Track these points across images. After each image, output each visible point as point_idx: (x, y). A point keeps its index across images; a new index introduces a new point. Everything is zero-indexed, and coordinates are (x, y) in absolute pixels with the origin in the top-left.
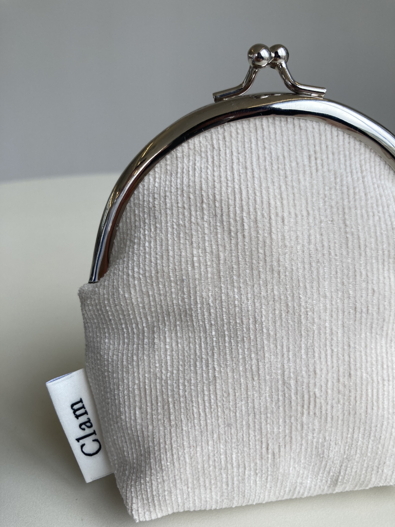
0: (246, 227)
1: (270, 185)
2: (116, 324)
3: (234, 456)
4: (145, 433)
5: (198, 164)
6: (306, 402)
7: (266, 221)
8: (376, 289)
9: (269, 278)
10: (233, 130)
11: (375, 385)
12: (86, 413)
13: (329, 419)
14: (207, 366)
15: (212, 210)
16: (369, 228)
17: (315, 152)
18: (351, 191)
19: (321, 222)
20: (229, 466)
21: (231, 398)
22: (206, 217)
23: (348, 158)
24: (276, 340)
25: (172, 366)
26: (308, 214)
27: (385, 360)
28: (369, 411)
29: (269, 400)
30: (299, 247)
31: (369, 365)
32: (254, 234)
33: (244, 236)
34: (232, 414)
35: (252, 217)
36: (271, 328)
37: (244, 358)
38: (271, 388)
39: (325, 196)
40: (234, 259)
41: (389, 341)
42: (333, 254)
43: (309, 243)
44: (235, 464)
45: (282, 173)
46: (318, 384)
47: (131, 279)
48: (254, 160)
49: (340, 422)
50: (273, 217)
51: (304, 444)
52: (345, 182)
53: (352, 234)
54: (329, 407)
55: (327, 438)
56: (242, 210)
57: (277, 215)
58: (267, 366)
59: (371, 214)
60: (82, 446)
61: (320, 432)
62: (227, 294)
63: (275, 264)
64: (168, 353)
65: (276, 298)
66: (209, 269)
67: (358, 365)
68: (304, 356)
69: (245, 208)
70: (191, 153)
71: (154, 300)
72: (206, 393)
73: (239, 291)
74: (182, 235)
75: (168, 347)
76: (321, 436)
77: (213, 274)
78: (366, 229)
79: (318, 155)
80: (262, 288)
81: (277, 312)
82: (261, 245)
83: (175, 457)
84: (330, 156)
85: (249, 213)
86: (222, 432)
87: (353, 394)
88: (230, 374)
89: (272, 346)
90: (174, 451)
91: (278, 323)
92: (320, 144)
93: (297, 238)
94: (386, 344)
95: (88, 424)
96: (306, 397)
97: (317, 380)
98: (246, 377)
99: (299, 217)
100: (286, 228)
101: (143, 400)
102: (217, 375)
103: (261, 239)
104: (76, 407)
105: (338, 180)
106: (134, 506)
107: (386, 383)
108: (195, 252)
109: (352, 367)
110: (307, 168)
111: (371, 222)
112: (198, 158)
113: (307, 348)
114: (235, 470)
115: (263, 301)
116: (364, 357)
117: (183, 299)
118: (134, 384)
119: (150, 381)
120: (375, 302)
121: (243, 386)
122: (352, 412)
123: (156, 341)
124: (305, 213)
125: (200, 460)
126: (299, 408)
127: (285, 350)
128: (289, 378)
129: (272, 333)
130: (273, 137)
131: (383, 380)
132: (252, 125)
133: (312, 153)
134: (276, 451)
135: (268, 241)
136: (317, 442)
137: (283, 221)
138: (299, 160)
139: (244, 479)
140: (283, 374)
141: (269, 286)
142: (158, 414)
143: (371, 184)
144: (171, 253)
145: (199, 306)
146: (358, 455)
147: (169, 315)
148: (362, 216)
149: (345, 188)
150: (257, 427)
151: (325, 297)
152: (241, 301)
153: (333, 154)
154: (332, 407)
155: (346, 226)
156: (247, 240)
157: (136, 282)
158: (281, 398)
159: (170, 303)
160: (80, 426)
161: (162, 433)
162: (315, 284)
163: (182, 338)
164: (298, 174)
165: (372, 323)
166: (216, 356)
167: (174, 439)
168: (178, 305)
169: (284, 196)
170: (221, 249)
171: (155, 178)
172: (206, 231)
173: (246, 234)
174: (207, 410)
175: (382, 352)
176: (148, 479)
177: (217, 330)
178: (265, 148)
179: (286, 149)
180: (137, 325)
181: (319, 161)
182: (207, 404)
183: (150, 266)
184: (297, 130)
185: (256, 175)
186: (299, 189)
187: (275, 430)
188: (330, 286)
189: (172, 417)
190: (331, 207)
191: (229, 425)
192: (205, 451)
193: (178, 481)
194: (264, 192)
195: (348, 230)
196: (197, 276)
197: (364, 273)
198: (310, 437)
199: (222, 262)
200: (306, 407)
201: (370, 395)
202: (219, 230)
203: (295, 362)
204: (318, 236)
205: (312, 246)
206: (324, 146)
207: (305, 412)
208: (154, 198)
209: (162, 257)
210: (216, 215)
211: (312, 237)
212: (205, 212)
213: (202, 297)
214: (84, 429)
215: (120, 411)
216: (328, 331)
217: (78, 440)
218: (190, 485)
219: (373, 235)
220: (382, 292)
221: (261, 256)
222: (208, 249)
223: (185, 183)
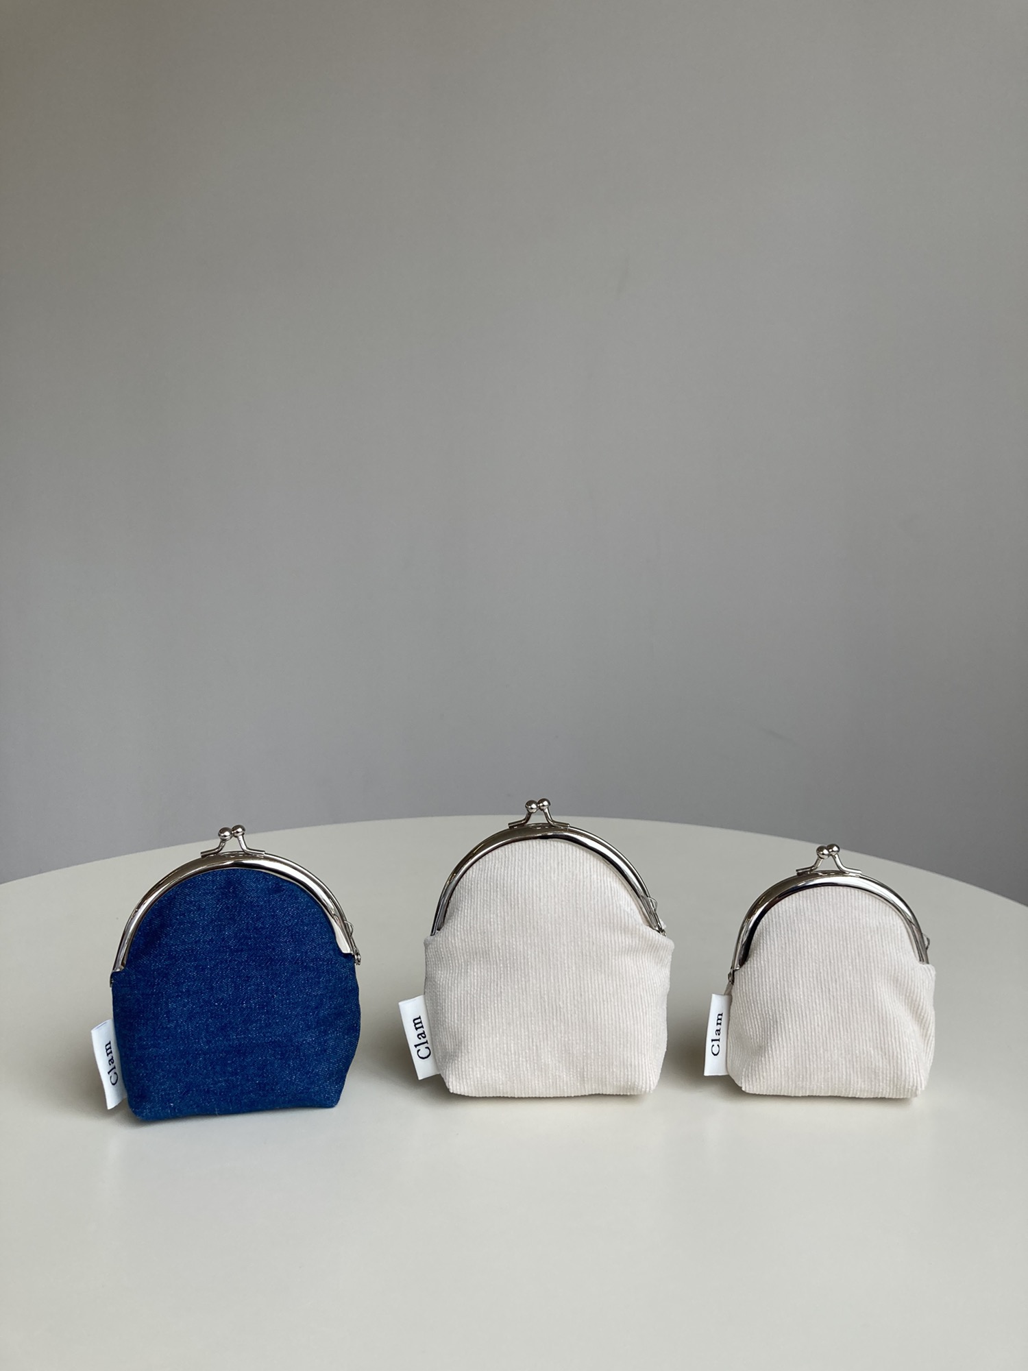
0: (520, 902)
1: (534, 879)
2: (446, 960)
3: (512, 1045)
4: (459, 1029)
5: (497, 865)
6: (555, 1011)
7: (531, 899)
8: (595, 942)
9: (532, 932)
10: (517, 847)
11: (598, 1003)
12: (422, 1027)
13: (570, 1024)
14: (497, 985)
15: (502, 892)
16: (591, 906)
17: (562, 861)
18: (582, 884)
19: (562, 901)
20: (509, 1053)
21: (510, 1005)
22: (499, 896)
23: (582, 864)
24: (536, 970)
25: (477, 987)
26: (555, 896)
27: (604, 988)
28: (595, 1021)
29: (532, 1007)
30: (549, 915)
31: (593, 990)
32: (524, 907)
33: (518, 908)
34: (511, 1016)
35: (523, 897)
36: (533, 962)
37: (518, 980)
38: (533, 1000)
39: (566, 886)
40: (513, 921)
41: (607, 976)
42: (568, 919)
43: (555, 913)
44: (513, 1052)
45: (541, 872)
46: (561, 999)
47: (456, 931)
48: (527, 864)
49: (577, 1027)
50: (534, 897)
51: (556, 1041)
52: (578, 879)
53: (580, 909)
54: (569, 1016)
55: (570, 1038)
56: (518, 893)
57: (537, 897)
58: (531, 986)
59: (593, 897)
60: (418, 1051)
61: (565, 1033)
62: (509, 941)
63: (535, 924)
64: (476, 978)
65: (536, 944)
66: (499, 926)
67: (586, 989)
68: (552, 981)
69: (520, 891)
70: (494, 858)
71: (469, 945)
72: (496, 1002)
73: (516, 940)
74: (485, 906)
75: (475, 974)
76: (566, 1036)
77: (501, 929)
78: (589, 906)
79: (564, 863)
80: (529, 938)
81: (537, 953)
82: (528, 912)
83: (476, 1043)
84: (571, 863)
85: (521, 894)
86: (505, 1028)
87: (584, 1008)
88: (510, 990)
89: (534, 974)
90: (476, 1039)
91: (537, 960)
92: (565, 856)
93: (548, 910)
94: (605, 977)
95: (423, 1035)
96: (554, 1007)
97: (561, 997)
98: (519, 992)
99: (550, 898)
100: (542, 904)
101: (460, 1008)
102: (502, 990)
103: (527, 909)
104: (416, 1021)
105: (574, 877)
106: (451, 1080)
107: (605, 1003)
108: (492, 916)
109: (582, 990)
110: (556, 870)
111: (592, 902)
112: (497, 862)
113: (554, 977)
114: (513, 1056)
115: (529, 946)
116: (590, 985)
117: (485, 944)
118: (454, 998)
119: (464, 996)
120: (594, 949)
121: (517, 997)
122: (584, 1021)
123: (469, 970)
124: (553, 895)
125: (491, 1047)
126: (551, 1015)
127: (541, 976)
128: (544, 994)
129: (534, 965)
130: (538, 851)
131: (604, 1001)
132: (527, 844)
133: (560, 860)
134: (538, 1044)
135: (531, 910)
136: (565, 1041)
137: (540, 899)
138: (552, 865)
139: (519, 1065)
140: (540, 992)
141: (532, 937)
142: (467, 1016)
143: (595, 879)
144: (479, 916)
145: (493, 948)
146: (593, 1054)
147: (476, 954)
148: (587, 898)
149: (578, 882)
150: (526, 1026)
151: (564, 945)
152: (516, 946)
153: (573, 861)
154: (571, 1015)
155: (577, 904)
156: (520, 909)
157: (459, 933)
158: (540, 1007)
159: (477, 946)
160: (418, 1035)
161: (469, 1028)
162: (558, 937)
163: (483, 968)
164: (551, 873)
165: (594, 963)
166: (502, 979)
167: (476, 1031)
168: (482, 948)
169: (542, 886)
170: (506, 914)
171: (473, 872)
172: (498, 904)
173: (520, 906)
174: (496, 1012)
175: (602, 983)
176: (459, 1060)
177: (503, 964)
178: (533, 858)
179: (545, 858)
180: (458, 961)
181: (564, 866)
182: (496, 1009)
183: (467, 924)
184: (552, 847)
185: (527, 873)
186: (551, 882)
187: (537, 1029)
188: (567, 939)
189: (476, 1018)
190: (569, 892)
191: (509, 1024)
192: (495, 1040)
193: (478, 1061)
194: (530, 883)
195: (578, 906)
196: (493, 930)
197: (587, 931)
198: (559, 1037)
199: (506, 922)
200: (555, 1013)
201: (595, 1010)
202: (506, 903)
203: (547, 984)
204: (560, 909)
205: (556, 915)
206: (567, 857)
207: (555, 1017)
208: (471, 884)
209: (474, 918)
210: (504, 895)
211: (557, 910)
212: (499, 893)
213: (495, 942)
214: (420, 1039)
215: (445, 1017)
216: (566, 965)
217: (416, 1046)
218: (485, 1065)
219: (593, 909)
220: (598, 944)
221: (528, 919)
222: (499, 915)
223: (489, 876)
